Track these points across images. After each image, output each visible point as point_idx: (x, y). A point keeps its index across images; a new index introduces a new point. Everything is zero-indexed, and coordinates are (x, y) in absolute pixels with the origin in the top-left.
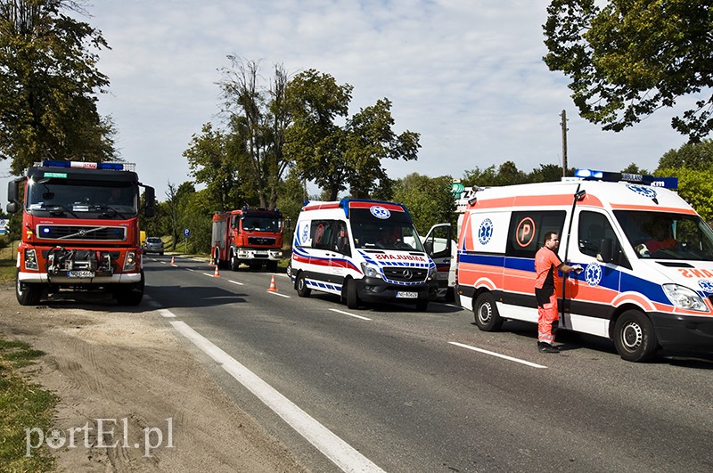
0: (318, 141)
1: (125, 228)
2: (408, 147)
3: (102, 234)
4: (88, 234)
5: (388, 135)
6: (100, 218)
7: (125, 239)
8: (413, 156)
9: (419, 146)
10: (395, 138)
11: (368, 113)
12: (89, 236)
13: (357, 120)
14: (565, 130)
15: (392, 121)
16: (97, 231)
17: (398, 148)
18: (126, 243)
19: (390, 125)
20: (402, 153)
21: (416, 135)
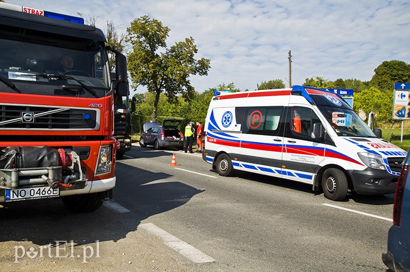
0: (151, 61)
1: (98, 111)
2: (203, 68)
3: (62, 119)
4: (37, 119)
5: (191, 60)
6: (57, 92)
7: (97, 128)
8: (205, 73)
9: (210, 67)
10: (196, 62)
11: (180, 46)
12: (39, 123)
13: (173, 50)
14: (290, 61)
15: (196, 51)
16: (53, 115)
17: (196, 68)
18: (100, 134)
19: (194, 53)
20: (198, 71)
21: (208, 61)
